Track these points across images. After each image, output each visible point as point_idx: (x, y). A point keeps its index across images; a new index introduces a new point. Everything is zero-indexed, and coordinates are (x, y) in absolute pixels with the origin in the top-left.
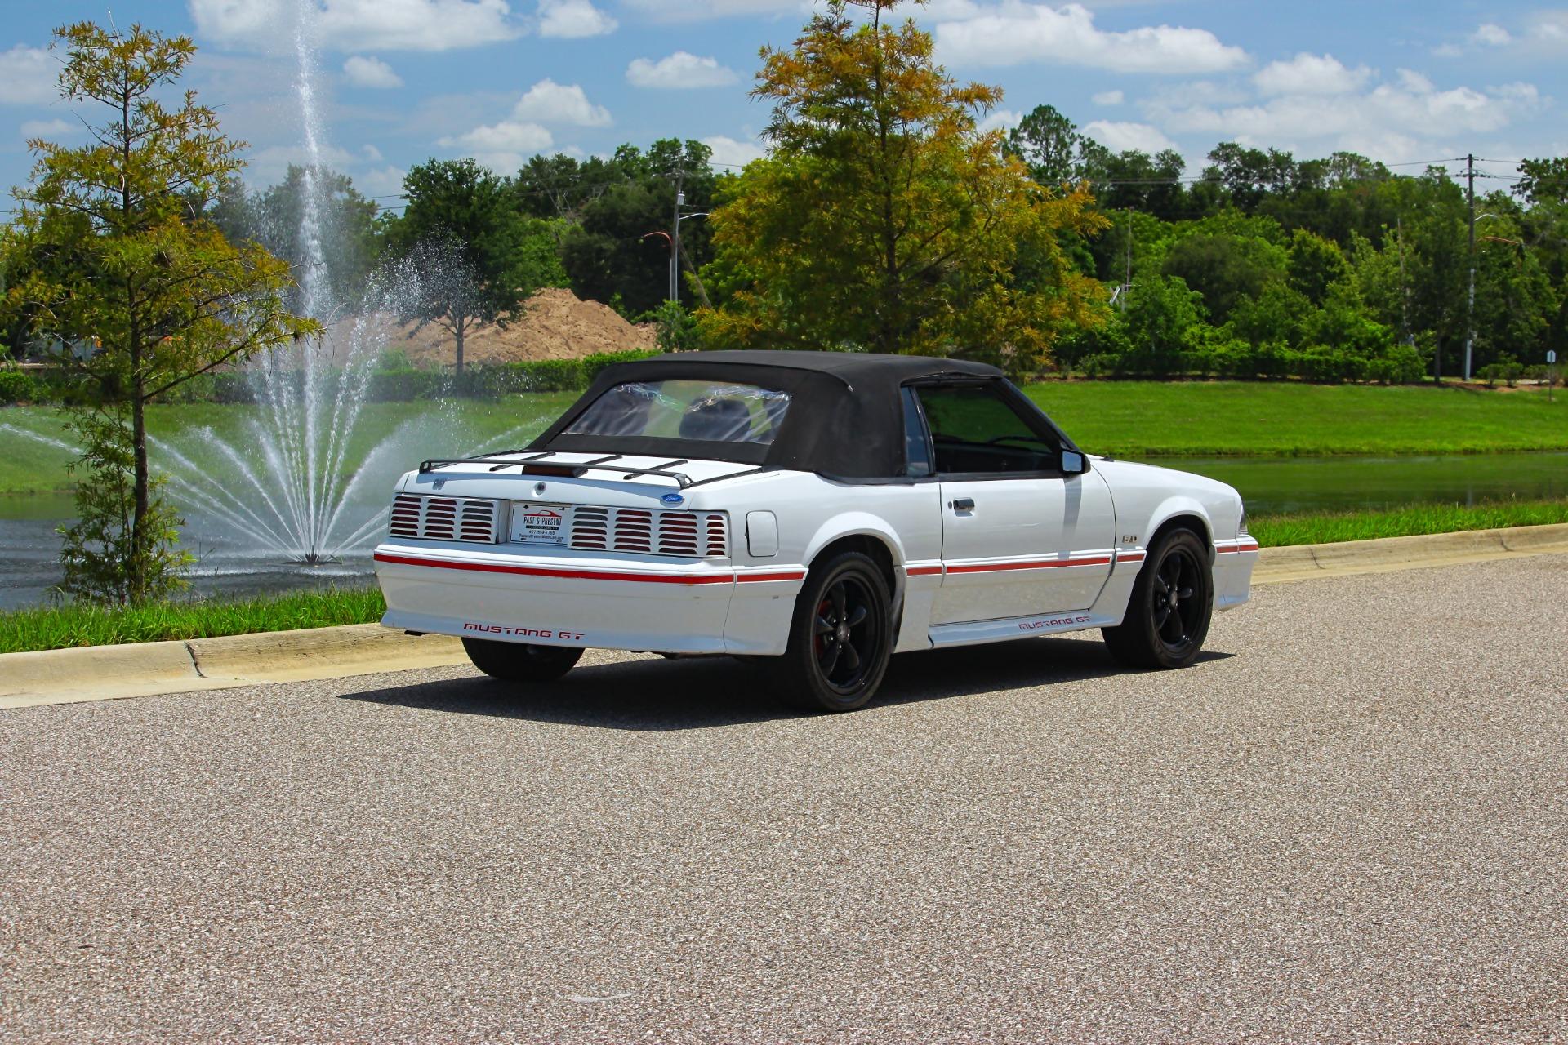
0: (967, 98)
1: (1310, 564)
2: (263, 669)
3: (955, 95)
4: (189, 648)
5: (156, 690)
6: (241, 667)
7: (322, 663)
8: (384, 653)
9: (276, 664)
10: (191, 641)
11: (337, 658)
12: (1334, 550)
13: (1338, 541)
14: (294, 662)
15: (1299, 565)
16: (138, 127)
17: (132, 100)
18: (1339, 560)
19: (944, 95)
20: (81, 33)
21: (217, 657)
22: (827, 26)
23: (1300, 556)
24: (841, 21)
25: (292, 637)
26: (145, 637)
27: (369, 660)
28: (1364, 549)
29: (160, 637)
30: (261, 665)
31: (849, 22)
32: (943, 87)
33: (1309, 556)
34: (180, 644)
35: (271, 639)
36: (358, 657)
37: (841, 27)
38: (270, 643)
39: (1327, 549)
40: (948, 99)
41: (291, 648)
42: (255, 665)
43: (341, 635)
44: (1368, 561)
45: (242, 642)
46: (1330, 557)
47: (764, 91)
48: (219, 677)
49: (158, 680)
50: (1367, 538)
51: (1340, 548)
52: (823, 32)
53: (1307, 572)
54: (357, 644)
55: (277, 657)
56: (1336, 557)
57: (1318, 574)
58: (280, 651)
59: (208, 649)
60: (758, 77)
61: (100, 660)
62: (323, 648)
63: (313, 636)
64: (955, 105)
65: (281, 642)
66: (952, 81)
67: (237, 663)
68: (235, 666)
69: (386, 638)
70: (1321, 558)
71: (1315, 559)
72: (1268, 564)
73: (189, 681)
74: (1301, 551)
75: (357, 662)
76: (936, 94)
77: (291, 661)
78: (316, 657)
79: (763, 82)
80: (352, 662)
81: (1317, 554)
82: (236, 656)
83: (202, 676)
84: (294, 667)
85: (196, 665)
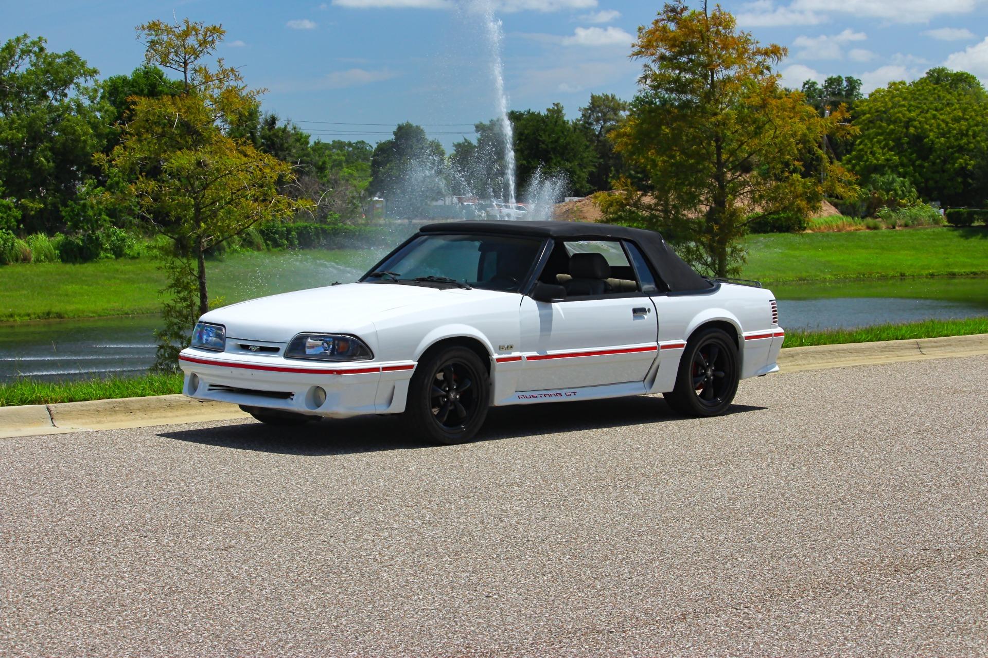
0: (766, 53)
1: (917, 351)
2: (99, 422)
3: (759, 52)
4: (48, 409)
5: (20, 434)
6: (84, 421)
7: (143, 419)
8: (190, 412)
9: (110, 418)
10: (51, 405)
11: (154, 415)
12: (935, 342)
13: (945, 336)
14: (123, 418)
15: (907, 352)
16: (195, 82)
17: (190, 66)
18: (939, 349)
19: (751, 52)
20: (154, 27)
21: (66, 415)
22: (673, 10)
23: (909, 346)
24: (682, 7)
25: (123, 402)
26: (23, 402)
27: (177, 416)
28: (960, 341)
29: (32, 402)
30: (98, 419)
31: (687, 7)
32: (751, 47)
33: (915, 346)
34: (44, 406)
35: (108, 403)
36: (170, 414)
37: (682, 10)
38: (108, 406)
39: (931, 342)
40: (754, 54)
41: (122, 409)
42: (94, 420)
43: (160, 401)
44: (962, 349)
45: (87, 405)
46: (933, 347)
47: (638, 54)
48: (64, 427)
49: (22, 429)
50: (968, 334)
51: (941, 341)
52: (672, 14)
53: (912, 356)
54: (170, 406)
55: (111, 414)
56: (937, 347)
57: (922, 358)
58: (114, 411)
59: (61, 409)
60: (633, 45)
62: (146, 409)
63: (139, 401)
64: (759, 58)
65: (115, 405)
66: (757, 43)
68: (80, 420)
69: (192, 403)
70: (924, 348)
71: (920, 348)
72: (882, 352)
73: (46, 429)
74: (909, 343)
75: (169, 417)
76: (746, 50)
77: (120, 417)
78: (140, 414)
79: (636, 49)
80: (165, 417)
81: (922, 345)
82: (81, 414)
83: (54, 426)
84: (122, 421)
85: (52, 419)
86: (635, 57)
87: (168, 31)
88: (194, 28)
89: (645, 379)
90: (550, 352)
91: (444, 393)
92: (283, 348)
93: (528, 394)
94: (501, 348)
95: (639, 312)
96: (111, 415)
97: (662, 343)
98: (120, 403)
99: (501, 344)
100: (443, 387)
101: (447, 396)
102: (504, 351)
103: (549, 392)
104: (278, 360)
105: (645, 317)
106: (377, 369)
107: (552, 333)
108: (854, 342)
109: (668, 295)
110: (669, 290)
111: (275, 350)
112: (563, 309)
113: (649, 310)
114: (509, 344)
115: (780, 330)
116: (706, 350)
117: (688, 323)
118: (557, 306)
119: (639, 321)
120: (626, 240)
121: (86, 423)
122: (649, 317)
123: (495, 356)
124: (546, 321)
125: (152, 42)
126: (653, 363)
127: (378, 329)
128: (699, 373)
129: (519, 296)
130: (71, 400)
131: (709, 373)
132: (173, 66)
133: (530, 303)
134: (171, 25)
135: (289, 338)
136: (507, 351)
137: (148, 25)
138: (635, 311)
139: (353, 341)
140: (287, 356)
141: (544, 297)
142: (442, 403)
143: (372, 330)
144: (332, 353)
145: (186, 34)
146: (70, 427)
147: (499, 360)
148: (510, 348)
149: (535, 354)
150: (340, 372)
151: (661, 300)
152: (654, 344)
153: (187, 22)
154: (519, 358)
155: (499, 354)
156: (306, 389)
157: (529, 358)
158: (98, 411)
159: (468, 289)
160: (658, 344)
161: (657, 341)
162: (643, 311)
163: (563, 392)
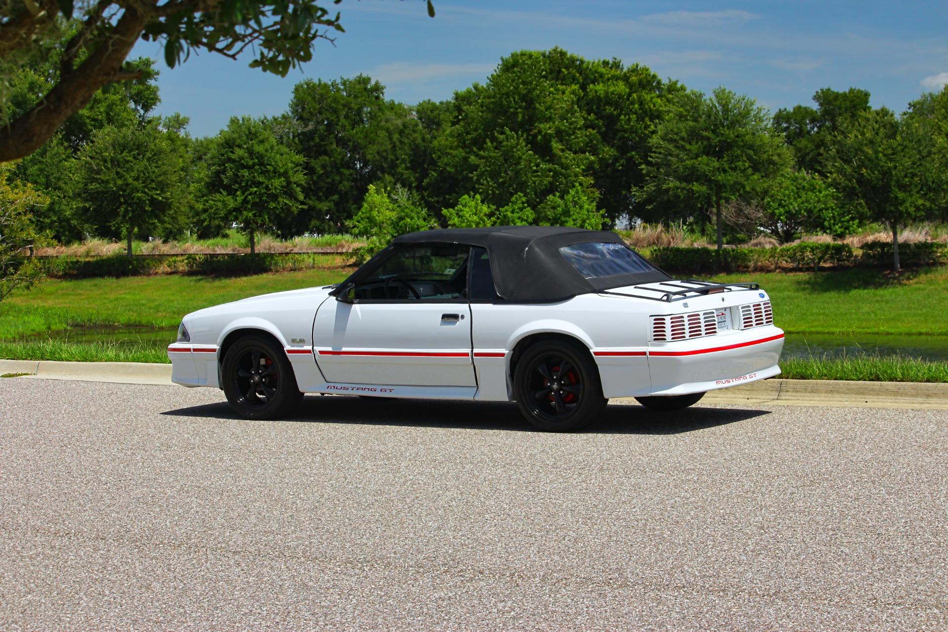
89: (477, 385)
90: (344, 349)
91: (251, 376)
94: (294, 341)
95: (450, 318)
97: (476, 351)
99: (294, 337)
102: (294, 344)
105: (458, 323)
106: (189, 350)
107: (346, 332)
110: (498, 299)
112: (361, 311)
113: (463, 317)
114: (302, 337)
117: (510, 336)
118: (357, 308)
119: (449, 328)
120: (475, 247)
122: (462, 325)
123: (287, 347)
126: (472, 370)
131: (557, 386)
136: (297, 344)
138: (445, 316)
147: (289, 352)
148: (302, 341)
149: (330, 349)
151: (484, 311)
152: (468, 351)
154: (311, 352)
155: (290, 346)
157: (322, 352)
160: (472, 351)
161: (472, 348)
162: (454, 317)
163: (379, 388)
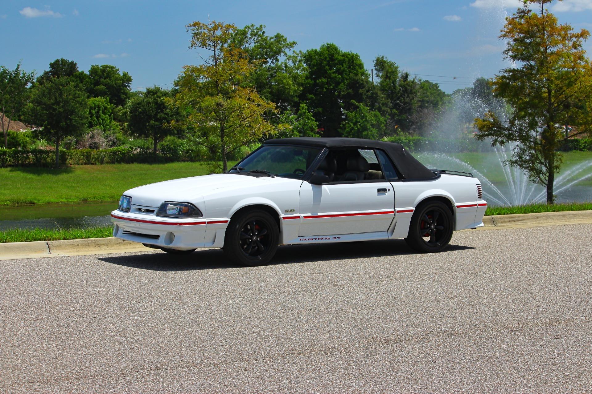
0: (578, 36)
3: (573, 36)
4: (47, 244)
5: (28, 257)
6: (68, 250)
7: (105, 250)
9: (84, 249)
10: (49, 242)
11: (113, 248)
14: (93, 249)
17: (217, 47)
19: (569, 36)
20: (196, 25)
21: (57, 247)
25: (94, 240)
26: (35, 239)
29: (40, 240)
30: (77, 250)
31: (531, 10)
32: (570, 33)
34: (45, 242)
36: (122, 247)
37: (528, 12)
38: (84, 242)
41: (93, 244)
45: (71, 242)
47: (504, 36)
48: (55, 254)
52: (522, 14)
58: (88, 245)
59: (57, 244)
60: (501, 31)
61: (8, 247)
64: (574, 39)
65: (89, 242)
66: (573, 30)
67: (67, 249)
73: (46, 254)
75: (121, 249)
76: (567, 35)
77: (91, 248)
79: (503, 33)
80: (119, 249)
82: (67, 247)
83: (50, 253)
84: (92, 251)
85: (49, 249)
86: (502, 38)
87: (205, 27)
88: (219, 25)
89: (388, 230)
90: (319, 214)
91: (250, 237)
92: (156, 210)
93: (307, 238)
94: (286, 211)
95: (381, 191)
96: (86, 247)
97: (397, 209)
98: (92, 241)
99: (287, 209)
100: (249, 234)
101: (251, 239)
102: (287, 213)
103: (322, 237)
104: (153, 217)
105: (386, 194)
106: (204, 223)
107: (321, 202)
108: (584, 209)
109: (403, 181)
110: (404, 178)
111: (152, 211)
112: (329, 189)
113: (389, 190)
114: (292, 209)
115: (484, 202)
116: (431, 214)
117: (416, 198)
118: (325, 188)
119: (382, 197)
120: (377, 149)
121: (70, 252)
122: (389, 195)
123: (282, 216)
124: (317, 196)
125: (195, 33)
126: (392, 221)
127: (205, 200)
128: (426, 227)
129: (301, 181)
130: (64, 239)
131: (433, 227)
132: (207, 48)
133: (307, 186)
134: (206, 24)
135: (159, 205)
136: (290, 213)
137: (193, 23)
138: (379, 190)
139: (190, 206)
140: (158, 215)
141: (317, 182)
142: (248, 242)
143: (202, 200)
144: (179, 214)
145: (215, 29)
146: (57, 254)
147: (284, 218)
148: (293, 211)
149: (310, 215)
150: (181, 224)
151: (398, 185)
152: (393, 210)
153: (214, 22)
154: (299, 217)
155: (285, 215)
156: (165, 233)
157: (305, 217)
158: (78, 245)
159: (273, 177)
160: (395, 210)
161: (394, 208)
162: (385, 190)
163: (331, 237)
